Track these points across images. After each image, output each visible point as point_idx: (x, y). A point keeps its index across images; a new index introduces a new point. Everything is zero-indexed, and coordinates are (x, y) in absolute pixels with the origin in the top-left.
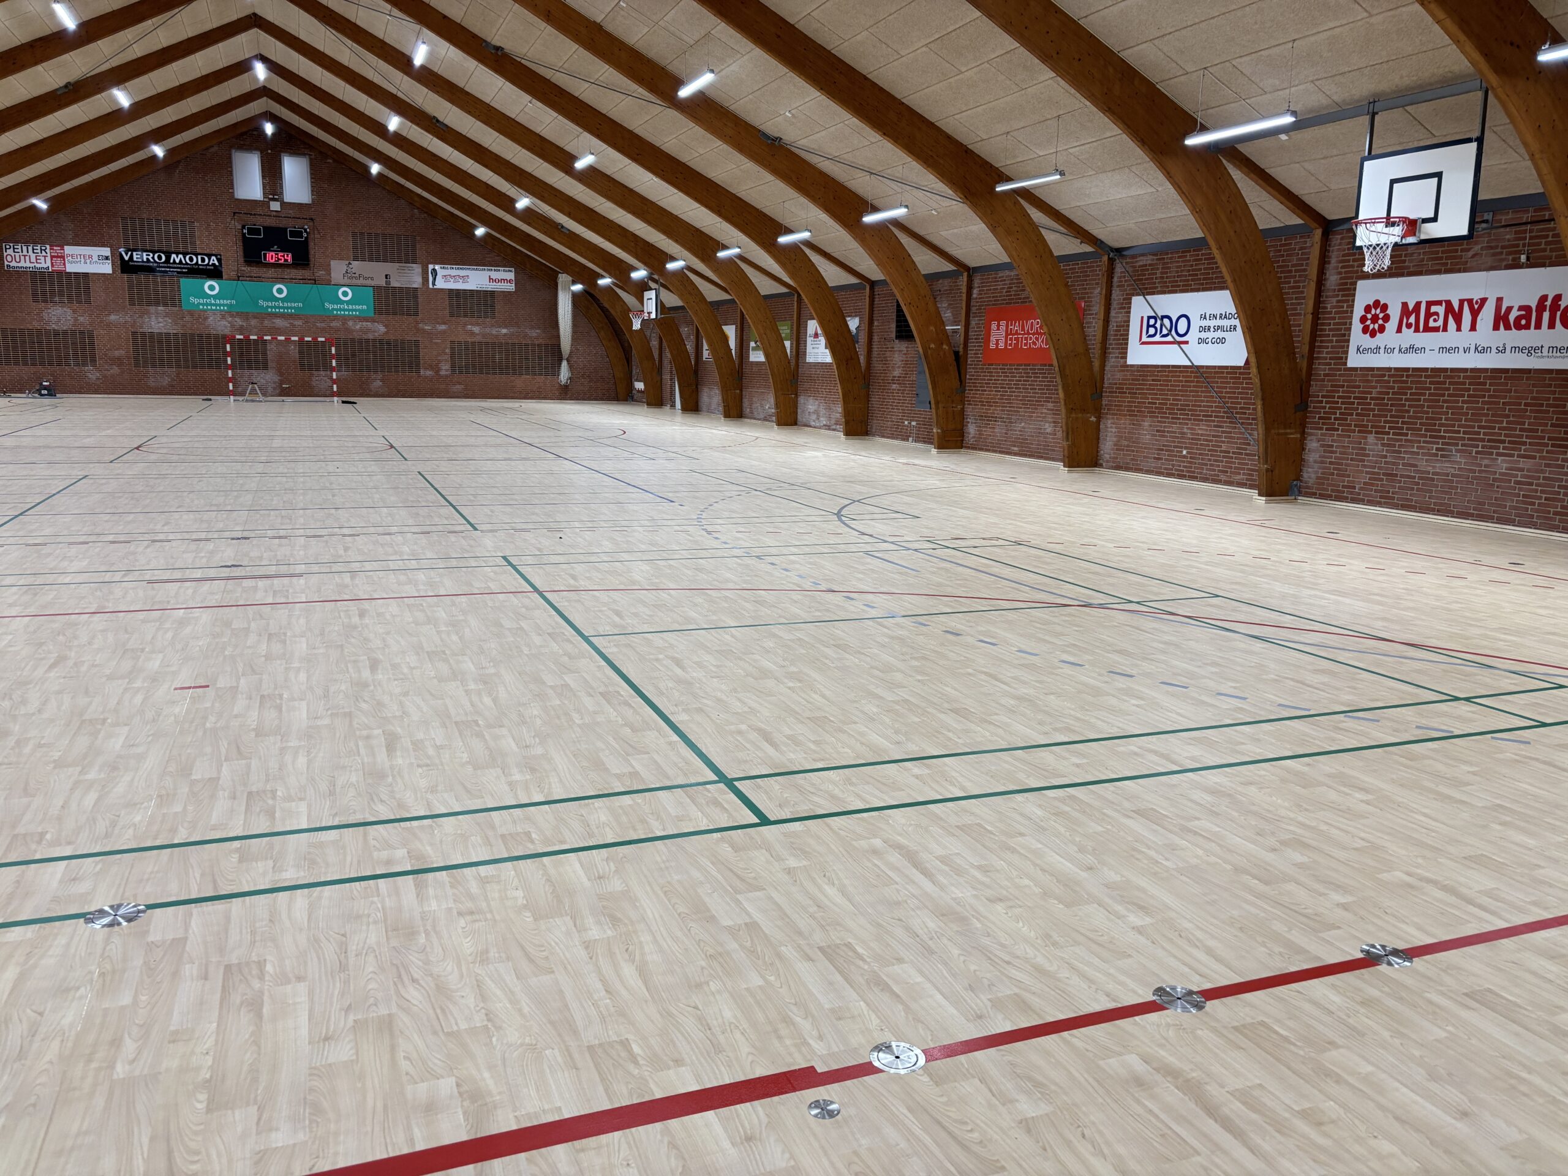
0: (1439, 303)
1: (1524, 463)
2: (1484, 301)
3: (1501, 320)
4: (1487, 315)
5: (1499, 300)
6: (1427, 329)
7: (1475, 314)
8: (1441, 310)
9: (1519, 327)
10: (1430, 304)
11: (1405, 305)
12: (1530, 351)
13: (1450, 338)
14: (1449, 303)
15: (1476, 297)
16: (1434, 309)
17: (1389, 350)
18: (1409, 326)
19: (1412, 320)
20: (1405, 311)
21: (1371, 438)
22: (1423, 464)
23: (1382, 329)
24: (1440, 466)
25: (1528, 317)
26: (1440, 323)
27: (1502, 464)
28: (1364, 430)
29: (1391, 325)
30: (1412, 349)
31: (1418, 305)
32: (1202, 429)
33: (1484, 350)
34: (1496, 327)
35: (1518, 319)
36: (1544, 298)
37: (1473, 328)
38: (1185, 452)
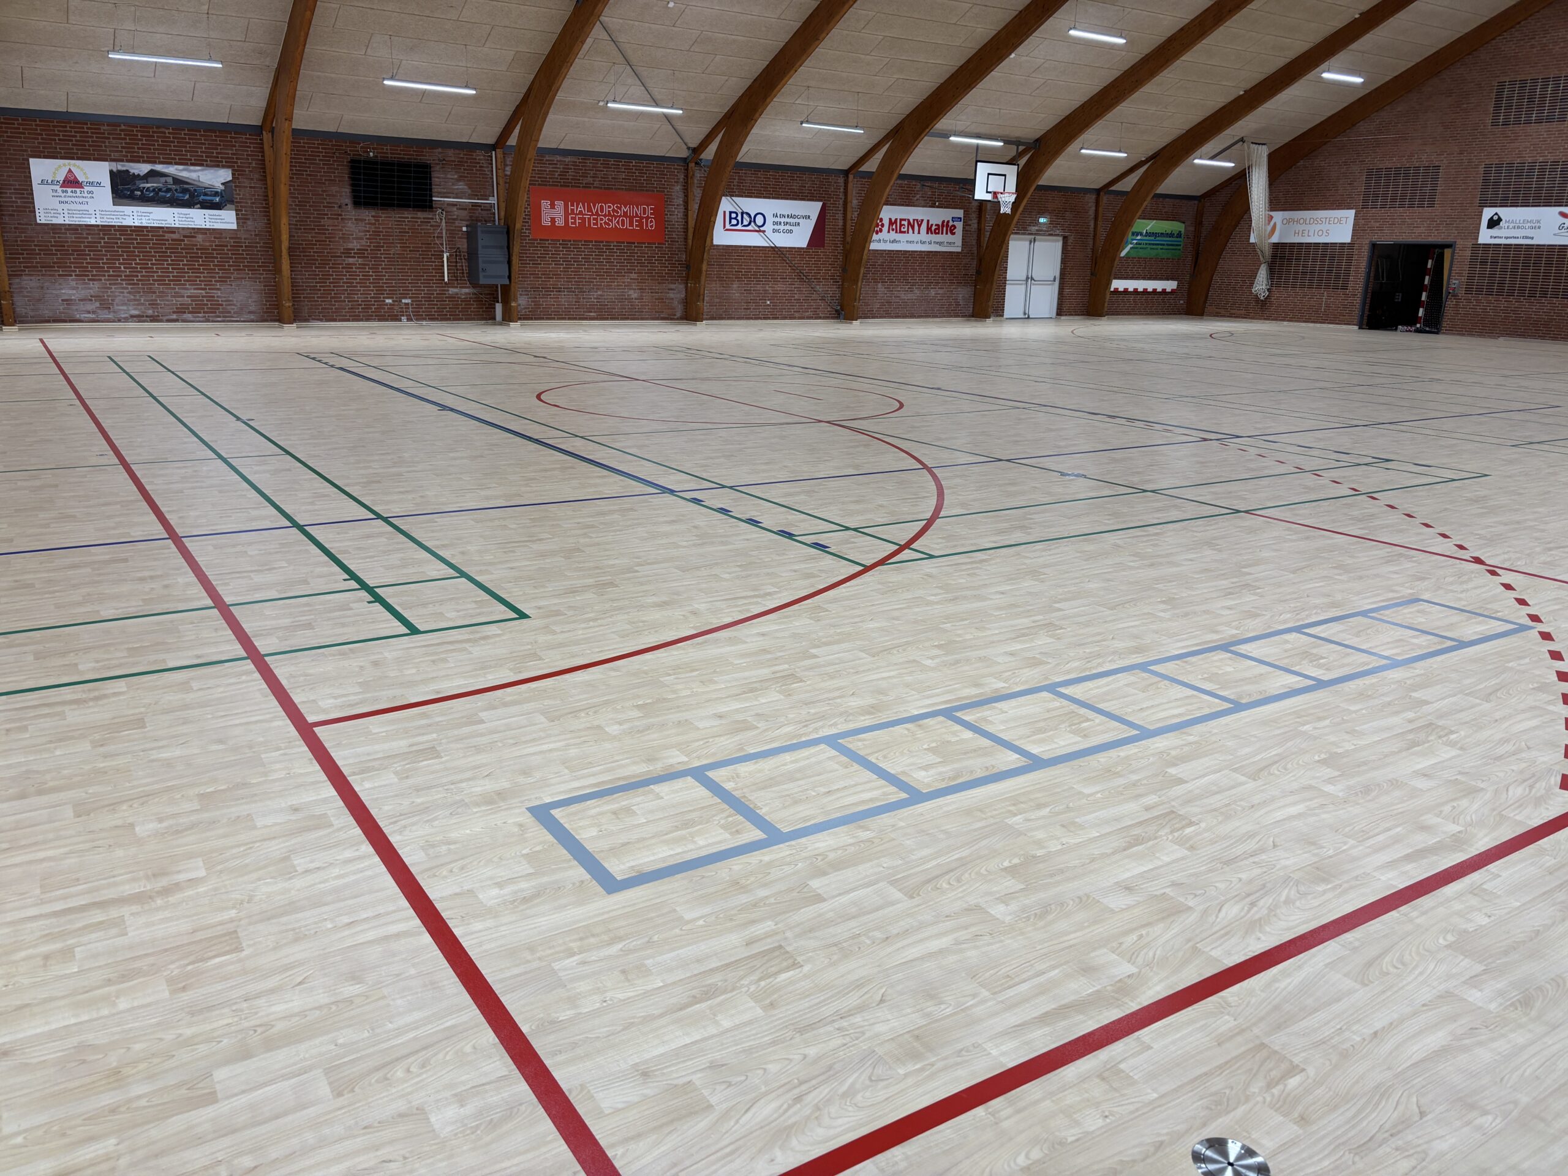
0: (905, 220)
1: (940, 291)
2: (922, 220)
3: (929, 230)
4: (924, 226)
5: (928, 221)
6: (901, 232)
7: (919, 226)
8: (905, 223)
9: (936, 233)
10: (901, 220)
11: (890, 219)
12: (940, 244)
13: (910, 236)
14: (909, 220)
15: (920, 218)
16: (903, 222)
17: (885, 241)
18: (893, 230)
19: (894, 227)
20: (891, 223)
21: (880, 285)
22: (903, 296)
23: (881, 231)
24: (910, 296)
25: (938, 229)
26: (906, 229)
27: (933, 292)
28: (876, 282)
29: (885, 229)
30: (894, 241)
31: (896, 220)
32: (780, 287)
33: (924, 243)
34: (927, 233)
35: (935, 229)
36: (943, 222)
37: (919, 233)
38: (768, 302)
